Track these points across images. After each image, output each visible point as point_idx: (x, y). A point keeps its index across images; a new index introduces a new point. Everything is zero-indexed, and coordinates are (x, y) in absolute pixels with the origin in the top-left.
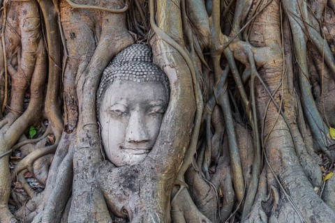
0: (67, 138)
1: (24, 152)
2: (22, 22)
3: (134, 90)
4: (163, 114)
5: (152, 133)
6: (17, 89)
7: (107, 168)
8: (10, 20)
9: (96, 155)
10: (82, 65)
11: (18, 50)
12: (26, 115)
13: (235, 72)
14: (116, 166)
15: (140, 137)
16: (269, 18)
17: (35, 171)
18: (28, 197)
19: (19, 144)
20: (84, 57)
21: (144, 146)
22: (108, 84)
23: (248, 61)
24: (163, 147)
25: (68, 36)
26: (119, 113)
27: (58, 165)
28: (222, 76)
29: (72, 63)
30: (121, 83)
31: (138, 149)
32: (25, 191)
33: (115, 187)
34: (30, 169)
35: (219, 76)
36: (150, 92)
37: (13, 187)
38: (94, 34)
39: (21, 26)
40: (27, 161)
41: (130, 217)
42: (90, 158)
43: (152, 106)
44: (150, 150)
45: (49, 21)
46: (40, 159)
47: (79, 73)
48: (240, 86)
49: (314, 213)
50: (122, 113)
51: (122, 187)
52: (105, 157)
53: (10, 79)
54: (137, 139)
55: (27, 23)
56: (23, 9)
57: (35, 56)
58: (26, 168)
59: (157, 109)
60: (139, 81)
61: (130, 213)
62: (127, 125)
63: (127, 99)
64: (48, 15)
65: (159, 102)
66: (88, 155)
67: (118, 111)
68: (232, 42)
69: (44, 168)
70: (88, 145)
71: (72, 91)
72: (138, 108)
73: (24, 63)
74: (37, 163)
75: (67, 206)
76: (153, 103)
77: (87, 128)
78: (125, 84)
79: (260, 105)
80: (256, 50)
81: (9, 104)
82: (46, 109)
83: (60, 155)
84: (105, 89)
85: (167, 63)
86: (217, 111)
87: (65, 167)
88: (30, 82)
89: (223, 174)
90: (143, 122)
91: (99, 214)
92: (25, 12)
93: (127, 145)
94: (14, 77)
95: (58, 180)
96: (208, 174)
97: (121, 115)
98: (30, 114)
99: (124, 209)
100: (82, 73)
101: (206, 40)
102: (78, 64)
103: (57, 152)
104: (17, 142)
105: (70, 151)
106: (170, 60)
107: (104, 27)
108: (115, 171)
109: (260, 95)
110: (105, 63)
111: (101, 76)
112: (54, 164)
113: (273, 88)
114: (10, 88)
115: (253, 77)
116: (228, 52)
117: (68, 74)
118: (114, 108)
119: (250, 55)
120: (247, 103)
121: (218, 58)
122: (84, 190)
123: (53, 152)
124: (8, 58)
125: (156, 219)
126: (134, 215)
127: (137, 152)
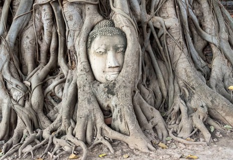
0: (71, 73)
1: (49, 83)
2: (43, 15)
3: (108, 40)
4: (125, 52)
5: (120, 62)
6: (43, 52)
7: (96, 84)
8: (37, 15)
9: (90, 78)
10: (77, 33)
11: (42, 31)
12: (48, 64)
13: (154, 33)
14: (101, 83)
15: (115, 64)
16: (170, 4)
17: (56, 92)
18: (53, 106)
19: (46, 79)
20: (78, 29)
21: (116, 70)
22: (93, 39)
23: (162, 26)
24: (128, 69)
25: (68, 19)
26: (101, 53)
27: (68, 87)
28: (147, 36)
29: (71, 33)
30: (100, 37)
31: (114, 72)
32: (51, 103)
33: (103, 94)
34: (53, 91)
35: (146, 36)
36: (117, 41)
37: (45, 101)
38: (82, 17)
39: (43, 18)
40: (51, 87)
41: (112, 110)
42: (86, 79)
43: (119, 48)
44: (120, 71)
45: (57, 14)
46: (58, 86)
47: (75, 37)
48: (157, 40)
49: (212, 98)
50: (103, 53)
51: (106, 93)
52: (94, 79)
53: (39, 47)
54: (113, 65)
55: (46, 16)
56: (43, 8)
57: (51, 33)
58: (51, 91)
59: (122, 49)
60: (110, 35)
61: (112, 108)
62: (106, 59)
63: (105, 45)
64: (56, 11)
65: (122, 46)
66: (85, 78)
67: (100, 52)
68: (152, 17)
69: (60, 90)
70: (85, 73)
71: (72, 48)
72: (111, 49)
73: (46, 37)
74: (56, 87)
75: (76, 108)
76: (119, 46)
77: (84, 63)
78: (103, 37)
79: (169, 48)
80: (165, 20)
81: (40, 60)
82: (59, 61)
83: (68, 82)
84: (91, 42)
85: (124, 24)
86: (146, 54)
87: (73, 87)
88: (50, 47)
89: (154, 85)
90: (115, 57)
91: (95, 110)
92: (45, 10)
93: (107, 69)
94: (41, 46)
95: (69, 94)
96: (146, 85)
97: (102, 54)
98: (51, 64)
99: (108, 106)
100: (77, 37)
101: (139, 17)
102: (74, 33)
103: (67, 81)
104: (45, 78)
105: (74, 79)
106: (126, 23)
107: (87, 12)
108: (102, 85)
109: (168, 43)
110: (89, 30)
111: (88, 36)
112: (65, 87)
113: (176, 38)
114: (39, 51)
115: (165, 34)
116: (151, 23)
117: (69, 40)
118: (98, 51)
119: (163, 22)
120: (161, 48)
121: (145, 26)
122: (85, 97)
123: (64, 82)
124: (37, 36)
125: (129, 109)
126: (115, 109)
127: (114, 73)
